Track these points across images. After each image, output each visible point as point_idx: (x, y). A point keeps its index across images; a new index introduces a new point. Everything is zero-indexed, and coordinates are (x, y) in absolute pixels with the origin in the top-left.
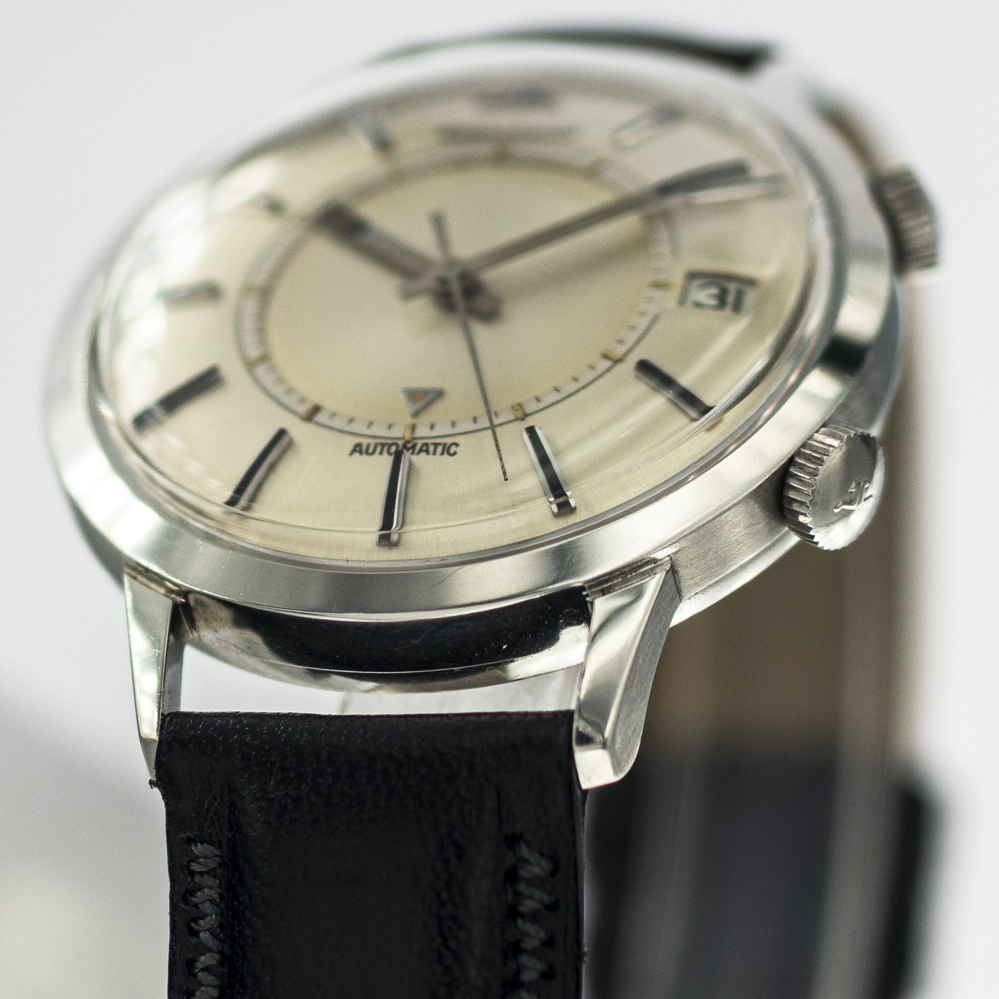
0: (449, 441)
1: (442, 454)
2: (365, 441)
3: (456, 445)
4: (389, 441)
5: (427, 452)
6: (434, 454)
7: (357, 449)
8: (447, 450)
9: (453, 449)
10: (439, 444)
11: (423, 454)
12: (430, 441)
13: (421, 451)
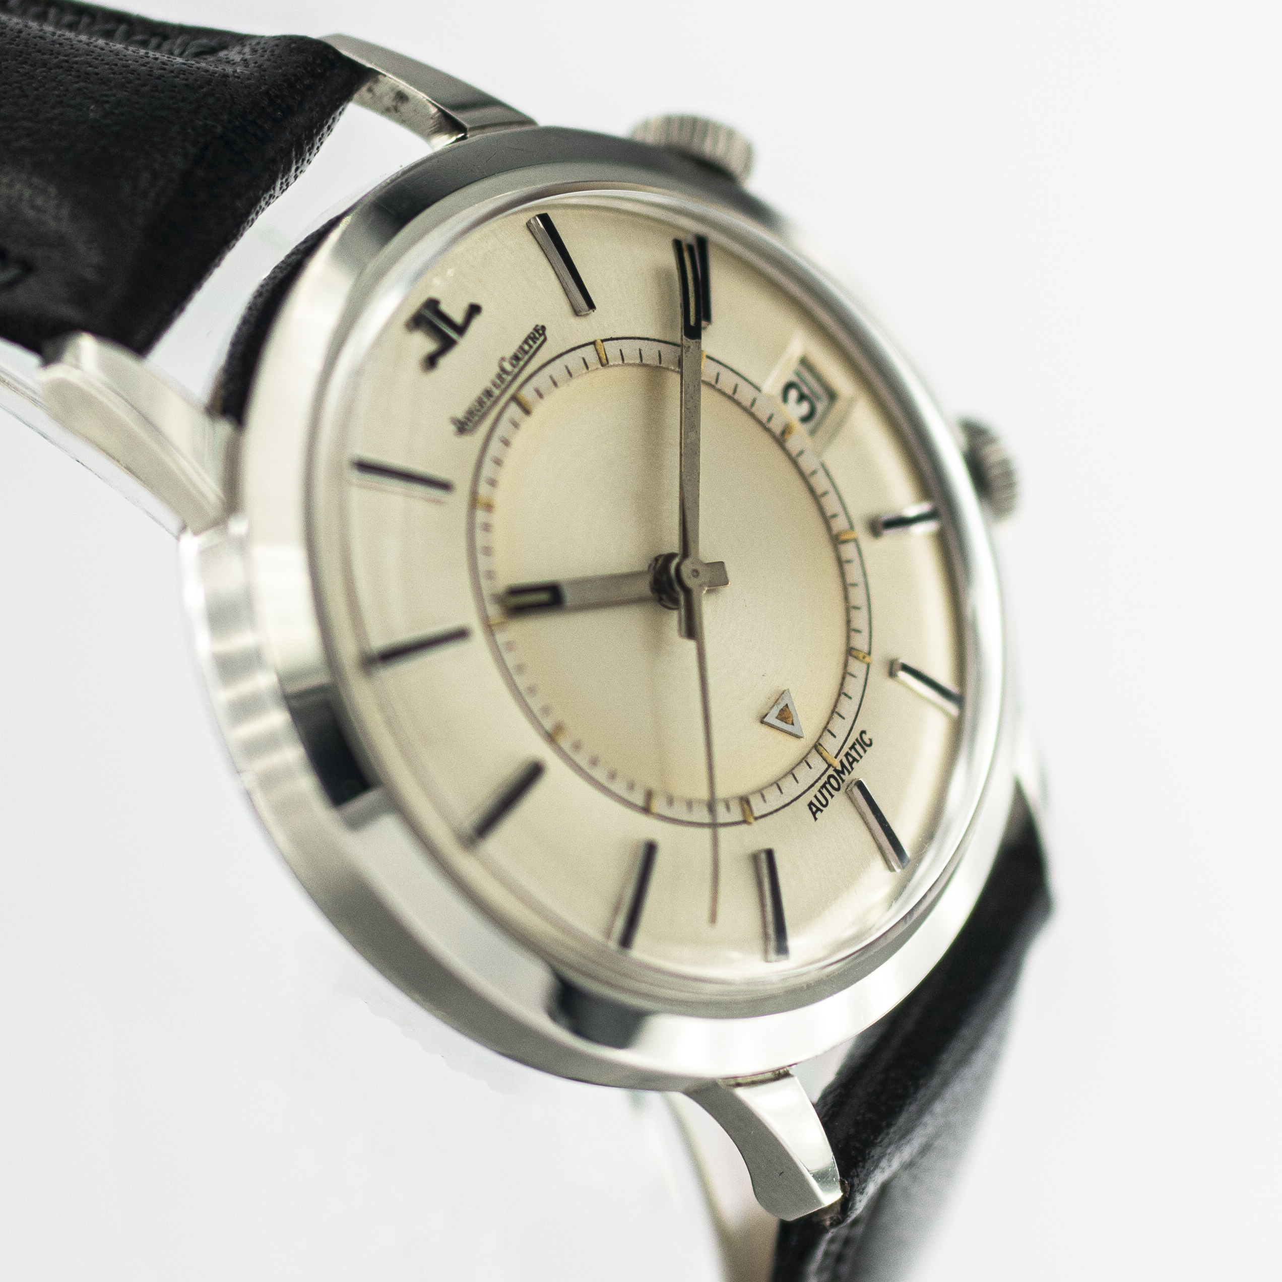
0: (855, 735)
1: (865, 751)
2: (809, 797)
3: (863, 732)
4: (824, 779)
5: (855, 760)
6: (861, 757)
7: (815, 809)
8: (863, 743)
9: (866, 738)
10: (854, 744)
11: (855, 765)
12: (846, 749)
13: (851, 764)
